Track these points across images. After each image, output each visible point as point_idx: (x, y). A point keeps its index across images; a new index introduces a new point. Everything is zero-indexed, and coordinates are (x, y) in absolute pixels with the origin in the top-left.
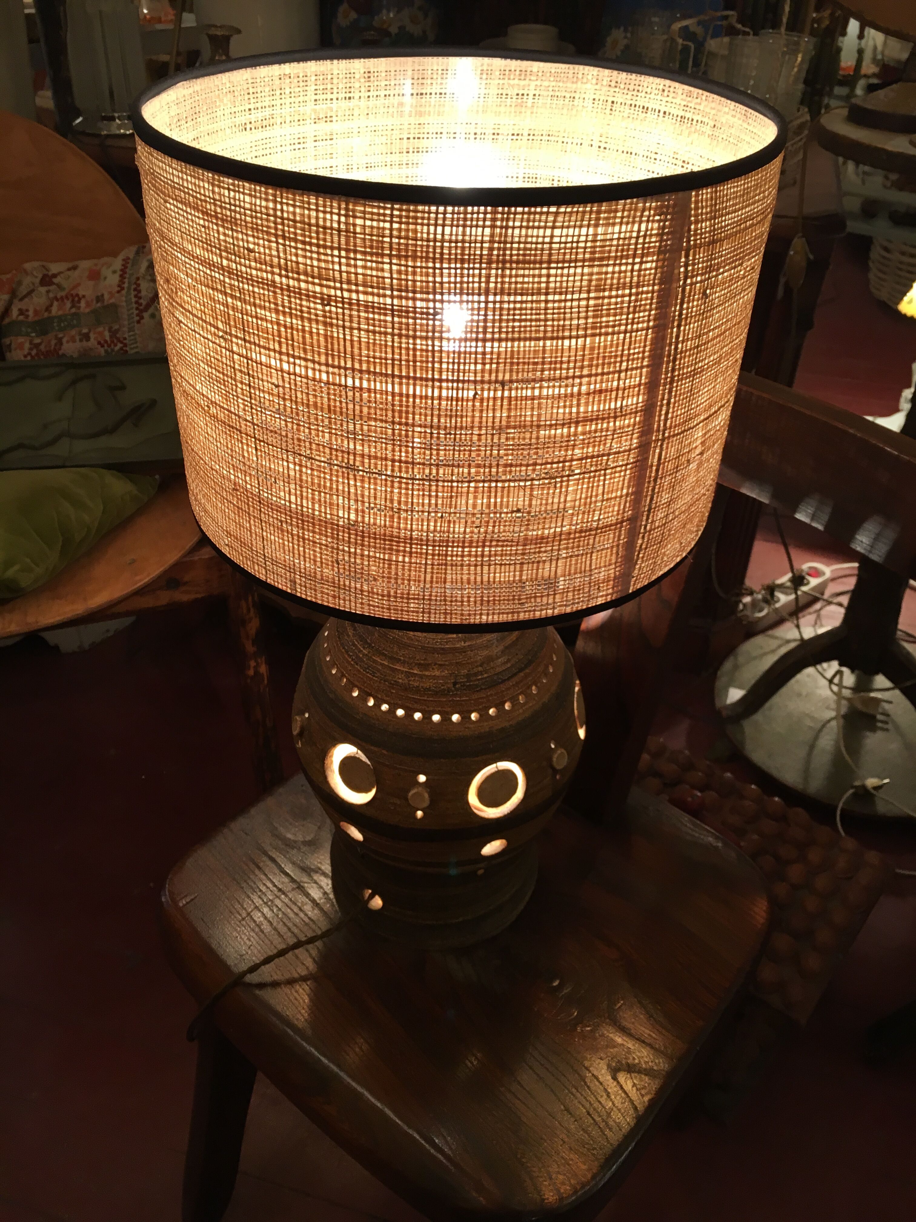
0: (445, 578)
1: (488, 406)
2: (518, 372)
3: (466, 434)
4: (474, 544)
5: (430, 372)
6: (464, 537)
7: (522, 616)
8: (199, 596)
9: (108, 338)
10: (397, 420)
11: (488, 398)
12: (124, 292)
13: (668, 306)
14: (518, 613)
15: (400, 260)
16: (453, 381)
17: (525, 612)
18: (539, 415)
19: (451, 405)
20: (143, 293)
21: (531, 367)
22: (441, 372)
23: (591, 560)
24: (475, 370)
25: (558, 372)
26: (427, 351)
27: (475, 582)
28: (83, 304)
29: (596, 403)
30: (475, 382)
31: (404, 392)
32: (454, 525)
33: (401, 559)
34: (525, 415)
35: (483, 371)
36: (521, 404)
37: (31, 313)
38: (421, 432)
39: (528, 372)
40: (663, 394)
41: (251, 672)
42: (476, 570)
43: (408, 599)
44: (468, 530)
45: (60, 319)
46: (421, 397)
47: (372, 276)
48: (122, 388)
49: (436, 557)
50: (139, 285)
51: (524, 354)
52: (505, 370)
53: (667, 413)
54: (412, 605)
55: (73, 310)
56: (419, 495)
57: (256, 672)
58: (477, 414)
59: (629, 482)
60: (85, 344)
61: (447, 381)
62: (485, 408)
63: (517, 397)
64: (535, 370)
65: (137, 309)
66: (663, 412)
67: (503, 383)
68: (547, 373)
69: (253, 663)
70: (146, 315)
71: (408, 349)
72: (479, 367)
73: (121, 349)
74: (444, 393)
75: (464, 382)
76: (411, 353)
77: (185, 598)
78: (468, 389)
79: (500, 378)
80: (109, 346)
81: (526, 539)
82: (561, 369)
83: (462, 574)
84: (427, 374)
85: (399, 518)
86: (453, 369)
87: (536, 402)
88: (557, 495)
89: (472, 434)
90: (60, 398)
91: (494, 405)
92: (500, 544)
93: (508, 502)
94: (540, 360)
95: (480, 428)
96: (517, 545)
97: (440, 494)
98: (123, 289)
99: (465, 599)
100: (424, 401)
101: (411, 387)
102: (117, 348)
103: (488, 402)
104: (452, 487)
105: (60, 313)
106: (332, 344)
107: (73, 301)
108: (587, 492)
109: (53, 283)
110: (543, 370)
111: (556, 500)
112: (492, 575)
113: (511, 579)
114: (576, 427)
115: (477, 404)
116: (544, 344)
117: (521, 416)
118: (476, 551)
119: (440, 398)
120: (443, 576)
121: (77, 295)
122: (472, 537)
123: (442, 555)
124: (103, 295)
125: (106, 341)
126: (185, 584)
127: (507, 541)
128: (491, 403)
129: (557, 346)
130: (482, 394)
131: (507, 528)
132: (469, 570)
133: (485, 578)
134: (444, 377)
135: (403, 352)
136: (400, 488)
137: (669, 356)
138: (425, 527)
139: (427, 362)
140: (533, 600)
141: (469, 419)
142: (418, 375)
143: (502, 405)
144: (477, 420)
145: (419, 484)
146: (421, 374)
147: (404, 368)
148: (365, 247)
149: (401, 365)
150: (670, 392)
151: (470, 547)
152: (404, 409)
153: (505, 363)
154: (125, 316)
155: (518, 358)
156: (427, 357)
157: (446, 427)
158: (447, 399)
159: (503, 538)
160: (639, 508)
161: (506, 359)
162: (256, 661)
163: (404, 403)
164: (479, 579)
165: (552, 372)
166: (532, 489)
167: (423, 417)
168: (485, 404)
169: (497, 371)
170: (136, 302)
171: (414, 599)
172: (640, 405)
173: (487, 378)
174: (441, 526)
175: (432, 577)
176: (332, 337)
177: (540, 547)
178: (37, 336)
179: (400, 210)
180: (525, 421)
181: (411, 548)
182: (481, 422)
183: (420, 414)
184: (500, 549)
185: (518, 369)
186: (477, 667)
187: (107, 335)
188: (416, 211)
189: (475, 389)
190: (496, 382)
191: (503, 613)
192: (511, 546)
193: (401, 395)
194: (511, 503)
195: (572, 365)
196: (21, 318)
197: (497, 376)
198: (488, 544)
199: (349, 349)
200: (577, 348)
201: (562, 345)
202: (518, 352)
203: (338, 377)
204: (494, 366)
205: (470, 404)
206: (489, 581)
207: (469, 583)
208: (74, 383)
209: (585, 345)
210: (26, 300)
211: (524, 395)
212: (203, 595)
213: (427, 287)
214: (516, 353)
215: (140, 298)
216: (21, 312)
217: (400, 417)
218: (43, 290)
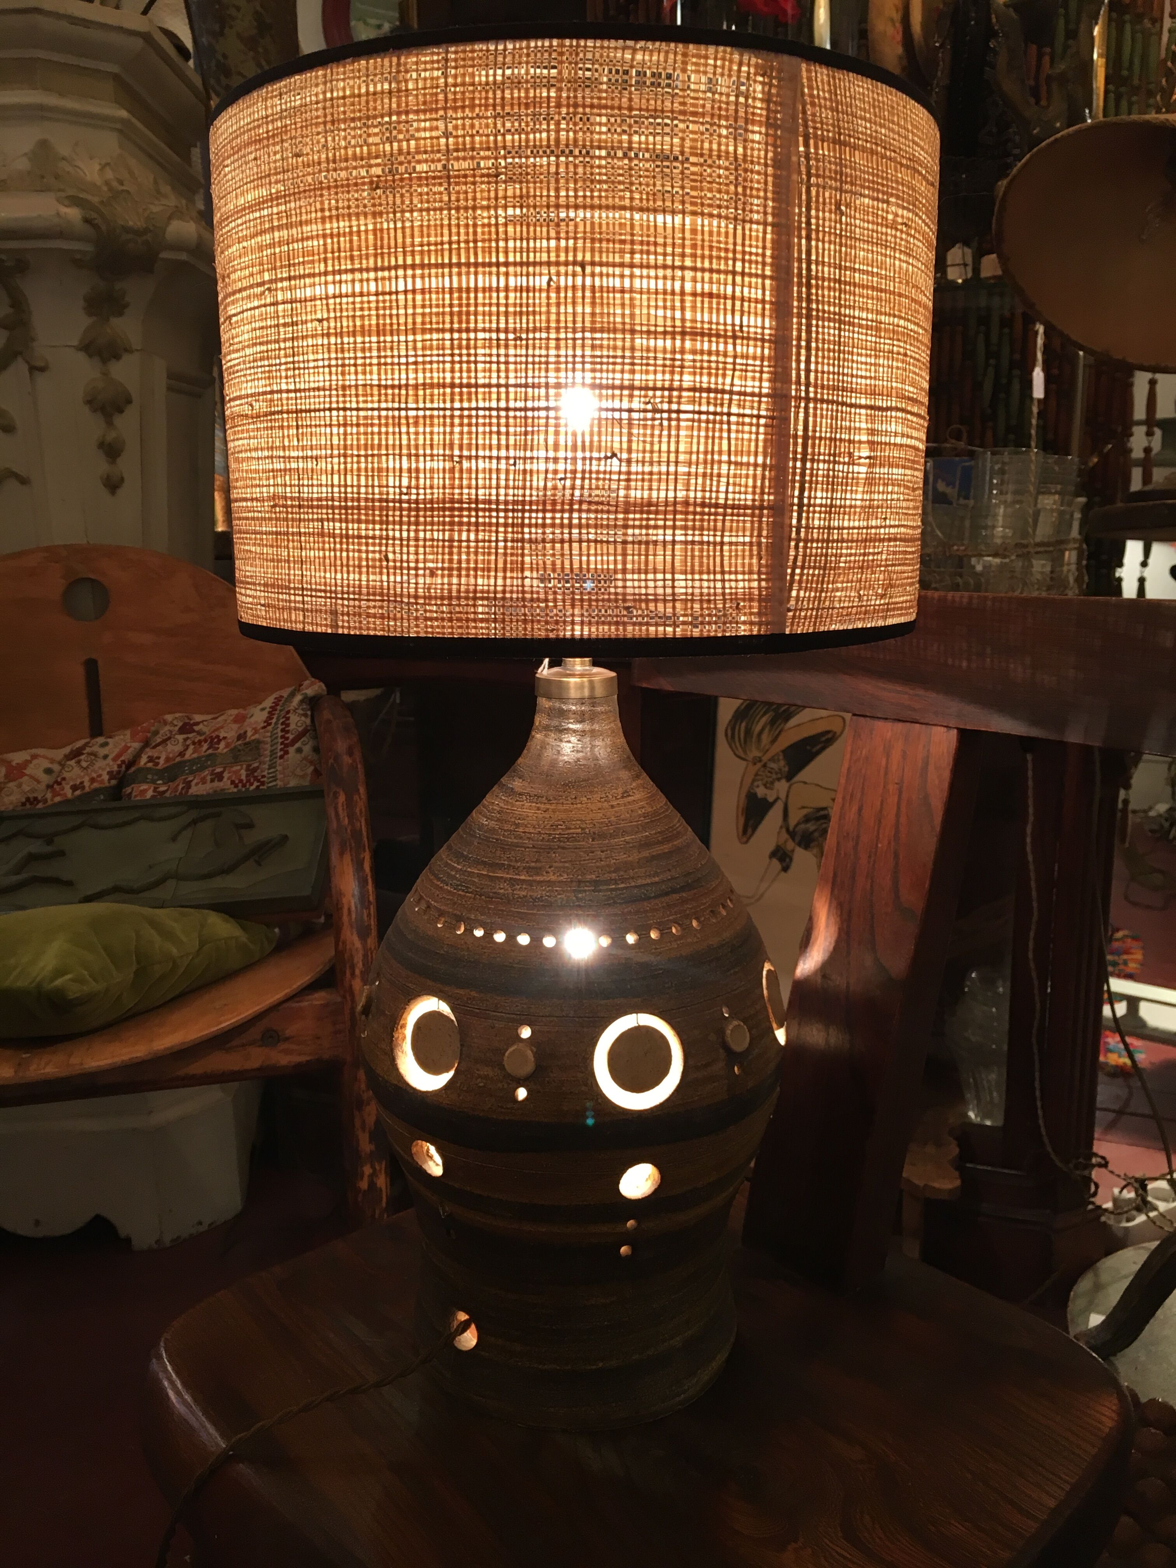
0: (523, 562)
1: (566, 297)
2: (601, 252)
3: (541, 339)
4: (558, 507)
5: (494, 255)
6: (545, 495)
7: (631, 631)
8: (303, 1059)
9: (243, 777)
10: (456, 326)
11: (566, 288)
12: (270, 728)
13: (789, 203)
14: (624, 624)
15: (456, 113)
16: (521, 264)
17: (634, 624)
18: (632, 316)
19: (521, 298)
20: (292, 727)
21: (617, 246)
22: (506, 253)
23: (722, 556)
24: (548, 248)
25: (652, 257)
26: (489, 225)
27: (563, 568)
28: (222, 745)
29: (706, 310)
30: (549, 264)
31: (464, 285)
32: (531, 476)
33: (464, 536)
34: (614, 314)
35: (558, 249)
36: (608, 298)
37: (162, 761)
38: (485, 339)
39: (614, 253)
40: (799, 331)
41: (364, 1185)
42: (562, 548)
43: (475, 599)
44: (549, 484)
45: (193, 762)
46: (484, 290)
47: (425, 139)
48: (250, 826)
49: (510, 529)
50: (288, 719)
51: (608, 228)
52: (584, 247)
53: (808, 362)
54: (480, 609)
55: (210, 751)
56: (484, 433)
57: (372, 1185)
58: (553, 309)
59: (765, 447)
60: (216, 784)
61: (515, 264)
62: (562, 300)
63: (601, 287)
64: (622, 251)
65: (282, 743)
66: (803, 358)
67: (583, 265)
68: (637, 256)
69: (367, 1170)
70: (292, 750)
71: (467, 226)
72: (553, 243)
73: (258, 787)
74: (512, 282)
75: (535, 264)
76: (471, 230)
77: (284, 1060)
78: (541, 275)
79: (579, 258)
80: (244, 786)
81: (627, 503)
82: (656, 253)
83: (544, 555)
84: (490, 257)
85: (461, 471)
86: (521, 248)
87: (627, 296)
88: (665, 439)
89: (548, 339)
90: (174, 839)
91: (574, 297)
92: (593, 508)
93: (600, 441)
94: (629, 238)
95: (558, 329)
96: (616, 512)
97: (511, 430)
98: (270, 724)
99: (551, 597)
100: (487, 295)
101: (472, 277)
102: (252, 788)
103: (566, 292)
104: (526, 417)
105: (195, 755)
106: (382, 239)
107: (211, 742)
108: (706, 444)
109: (194, 731)
110: (632, 252)
111: (664, 447)
112: (584, 558)
113: (612, 567)
114: (683, 340)
115: (553, 295)
116: (632, 215)
117: (608, 314)
118: (562, 518)
119: (507, 289)
120: (520, 558)
121: (218, 737)
122: (554, 495)
123: (518, 525)
124: (246, 732)
125: (241, 781)
126: (287, 1039)
127: (602, 503)
128: (570, 294)
129: (648, 221)
130: (559, 280)
131: (601, 483)
132: (553, 548)
133: (576, 565)
134: (511, 259)
135: (462, 230)
136: (461, 425)
137: (800, 275)
138: (494, 482)
139: (490, 240)
140: (643, 605)
141: (544, 317)
142: (480, 260)
143: (583, 297)
144: (553, 317)
145: (484, 417)
146: (484, 257)
147: (463, 252)
148: (418, 105)
149: (459, 249)
150: (809, 332)
151: (554, 511)
152: (464, 309)
153: (585, 239)
154: (268, 753)
155: (600, 233)
156: (490, 233)
157: (515, 329)
158: (516, 290)
159: (596, 499)
160: (784, 493)
161: (585, 232)
162: (373, 1167)
163: (464, 302)
164: (567, 565)
165: (645, 256)
166: (630, 425)
167: (487, 318)
168: (562, 295)
169: (575, 249)
170: (282, 737)
171: (482, 599)
172: (767, 331)
173: (562, 258)
174: (514, 480)
175: (505, 562)
176: (382, 230)
177: (648, 519)
178: (164, 783)
179: (456, 52)
180: (614, 323)
181: (477, 517)
182: (558, 321)
183: (484, 314)
184: (592, 516)
185: (601, 248)
186: (610, 872)
187: (243, 773)
188: (473, 51)
189: (549, 274)
190: (575, 263)
191: (604, 623)
192: (608, 512)
193: (460, 290)
194: (603, 444)
195: (669, 250)
196: (150, 765)
197: (575, 256)
198: (576, 507)
199: (400, 240)
200: (673, 228)
201: (655, 221)
202: (600, 224)
203: (387, 283)
204: (571, 242)
205: (544, 295)
206: (581, 568)
207: (554, 570)
208: (194, 822)
209: (684, 225)
210: (160, 748)
211: (611, 285)
212: (308, 1058)
213: (488, 142)
214: (597, 227)
215: (288, 732)
216: (151, 759)
217: (460, 322)
218: (180, 737)
